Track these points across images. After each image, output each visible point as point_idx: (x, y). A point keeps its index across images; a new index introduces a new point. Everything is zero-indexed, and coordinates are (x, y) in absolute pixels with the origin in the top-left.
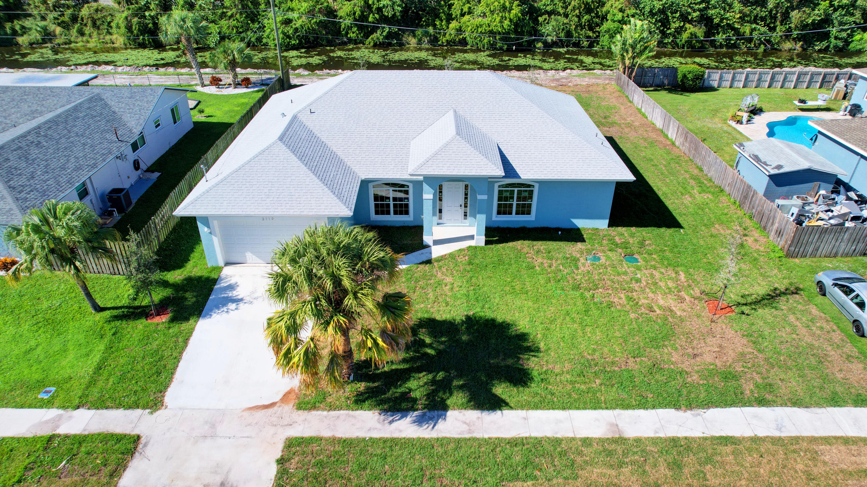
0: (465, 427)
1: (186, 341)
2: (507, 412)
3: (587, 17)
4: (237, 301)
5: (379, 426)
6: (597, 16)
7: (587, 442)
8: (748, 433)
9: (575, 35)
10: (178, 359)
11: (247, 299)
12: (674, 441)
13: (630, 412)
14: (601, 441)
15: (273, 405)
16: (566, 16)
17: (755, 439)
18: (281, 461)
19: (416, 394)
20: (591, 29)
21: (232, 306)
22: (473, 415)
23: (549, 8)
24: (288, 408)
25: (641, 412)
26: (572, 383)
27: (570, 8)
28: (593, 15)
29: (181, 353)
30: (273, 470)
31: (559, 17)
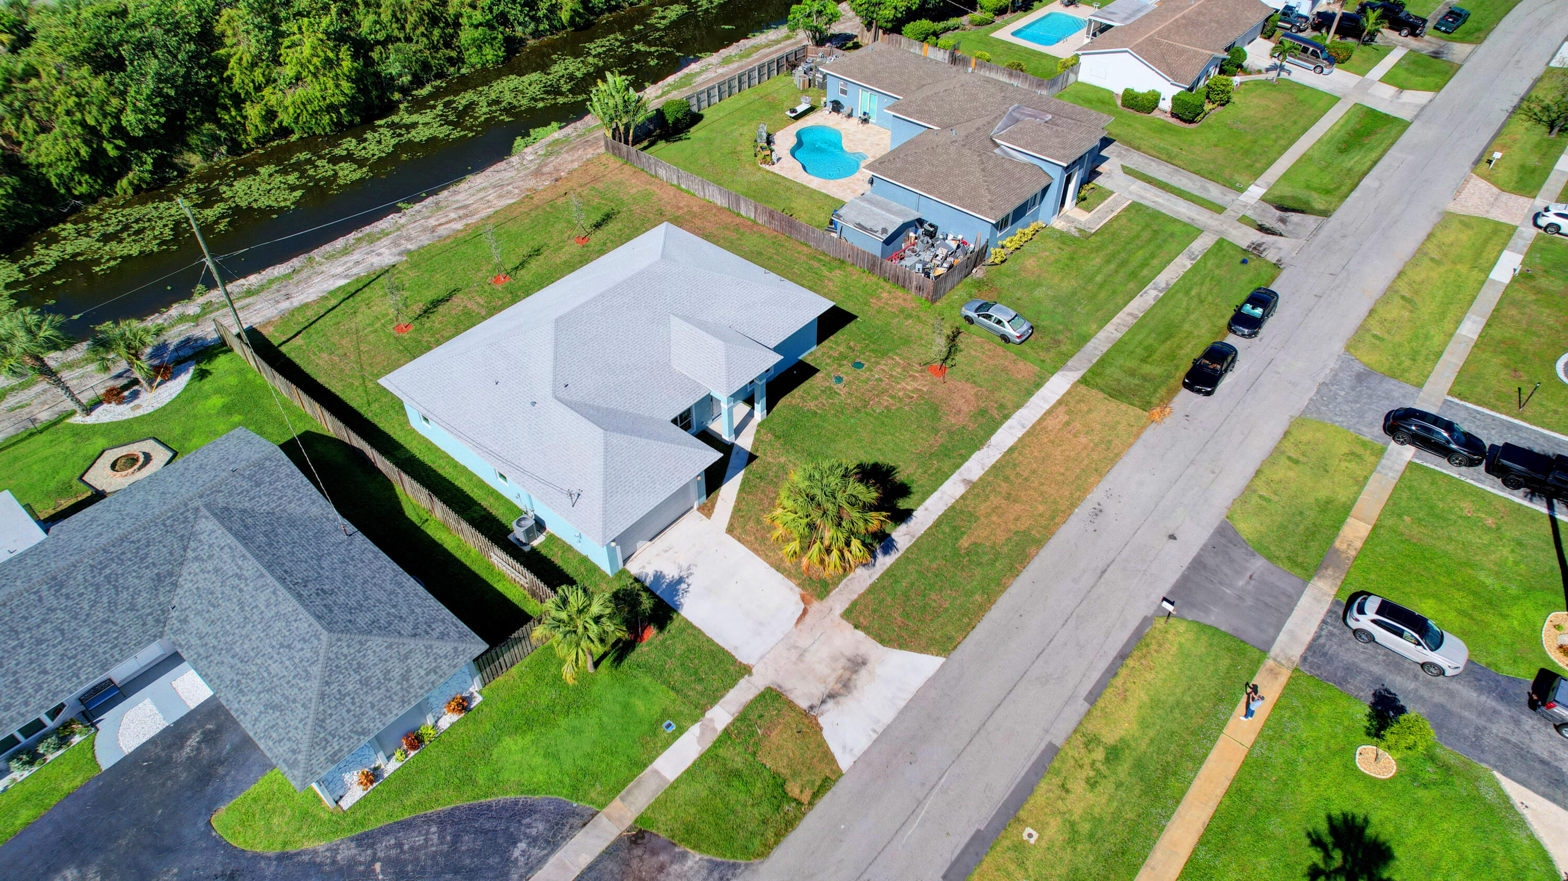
0: (908, 537)
1: (694, 628)
3: (436, 32)
4: (681, 580)
5: (871, 571)
6: (447, 24)
7: (963, 498)
8: (1016, 439)
9: (433, 62)
10: (709, 640)
11: (684, 574)
12: (994, 467)
13: (963, 468)
14: (968, 492)
15: (805, 612)
16: (409, 39)
17: (1021, 440)
20: (448, 45)
21: (683, 586)
22: (905, 528)
23: (381, 36)
24: (816, 606)
25: (967, 464)
26: (925, 472)
27: (408, 27)
28: (442, 25)
29: (705, 636)
30: (860, 634)
31: (399, 44)
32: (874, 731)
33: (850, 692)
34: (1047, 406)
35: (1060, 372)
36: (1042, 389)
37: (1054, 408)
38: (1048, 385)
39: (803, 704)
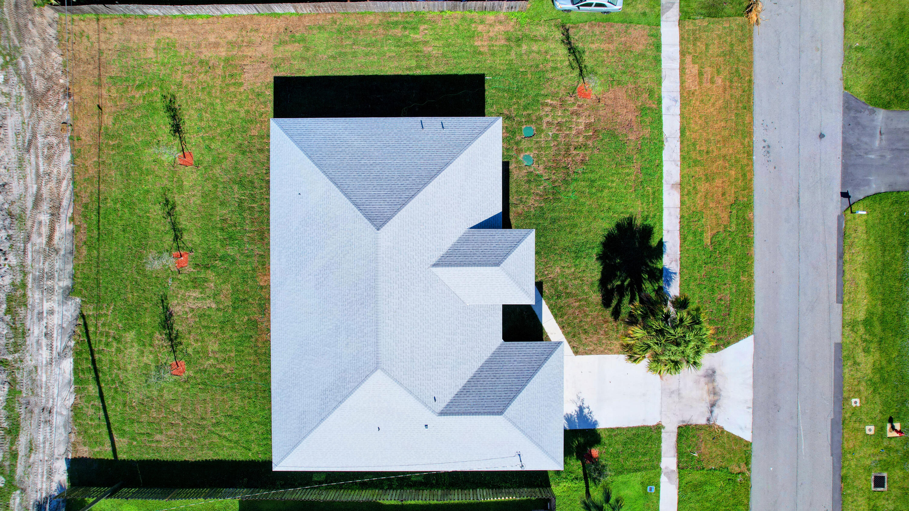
0: (673, 259)
2: (664, 240)
4: (581, 409)
7: (682, 203)
8: (678, 118)
10: (628, 429)
11: (579, 404)
12: (682, 158)
13: (664, 175)
14: (682, 196)
19: (656, 286)
21: (586, 411)
22: (666, 256)
25: (664, 169)
29: (623, 429)
32: (749, 408)
33: (720, 395)
34: (677, 65)
35: (663, 18)
36: (664, 48)
37: (682, 63)
38: (664, 40)
39: (703, 421)
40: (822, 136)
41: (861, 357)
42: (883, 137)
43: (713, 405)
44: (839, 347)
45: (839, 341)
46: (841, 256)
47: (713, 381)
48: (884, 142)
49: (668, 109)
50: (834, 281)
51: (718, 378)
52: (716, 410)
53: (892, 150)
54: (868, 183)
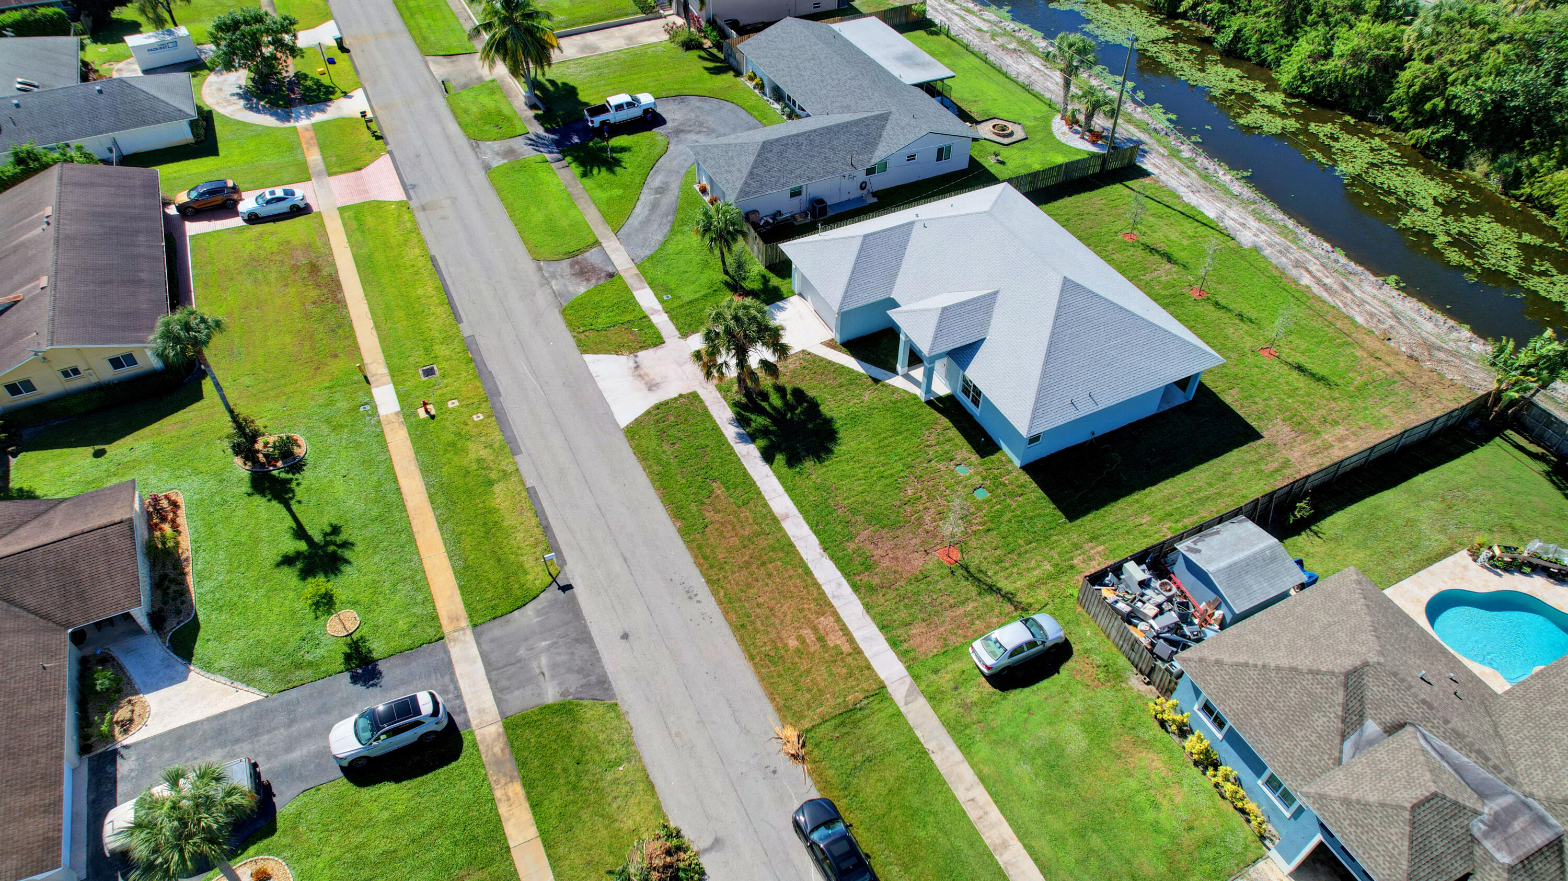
0: (745, 454)
2: (767, 467)
5: (724, 420)
7: (766, 505)
12: (791, 545)
13: (803, 520)
14: (770, 511)
18: (681, 396)
19: (753, 425)
22: (757, 453)
25: (806, 526)
26: (807, 487)
30: (674, 395)
32: (598, 376)
33: (634, 375)
34: (857, 635)
35: (909, 680)
36: (885, 645)
37: (851, 640)
38: (891, 655)
39: (641, 354)
40: (625, 636)
41: (485, 453)
42: (538, 671)
43: (637, 367)
44: (515, 451)
45: (518, 458)
46: (546, 529)
47: (646, 383)
48: (534, 665)
49: (839, 585)
50: (545, 503)
51: (644, 386)
52: (633, 365)
53: (519, 661)
54: (539, 613)
